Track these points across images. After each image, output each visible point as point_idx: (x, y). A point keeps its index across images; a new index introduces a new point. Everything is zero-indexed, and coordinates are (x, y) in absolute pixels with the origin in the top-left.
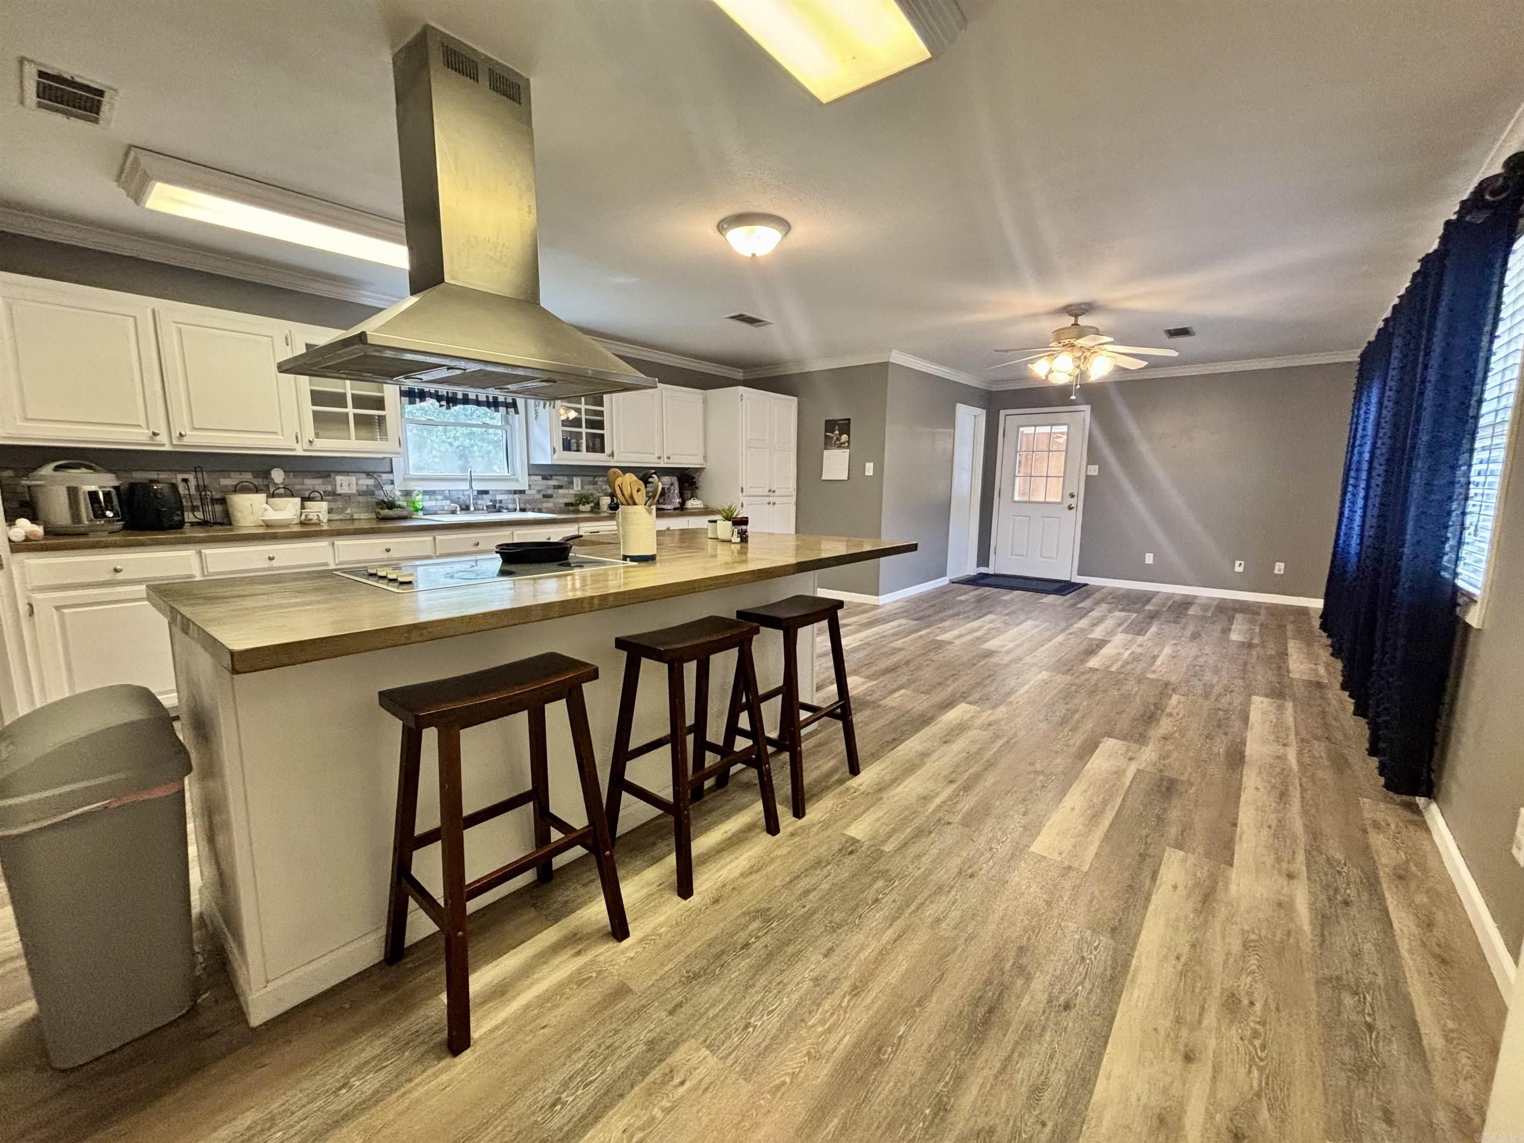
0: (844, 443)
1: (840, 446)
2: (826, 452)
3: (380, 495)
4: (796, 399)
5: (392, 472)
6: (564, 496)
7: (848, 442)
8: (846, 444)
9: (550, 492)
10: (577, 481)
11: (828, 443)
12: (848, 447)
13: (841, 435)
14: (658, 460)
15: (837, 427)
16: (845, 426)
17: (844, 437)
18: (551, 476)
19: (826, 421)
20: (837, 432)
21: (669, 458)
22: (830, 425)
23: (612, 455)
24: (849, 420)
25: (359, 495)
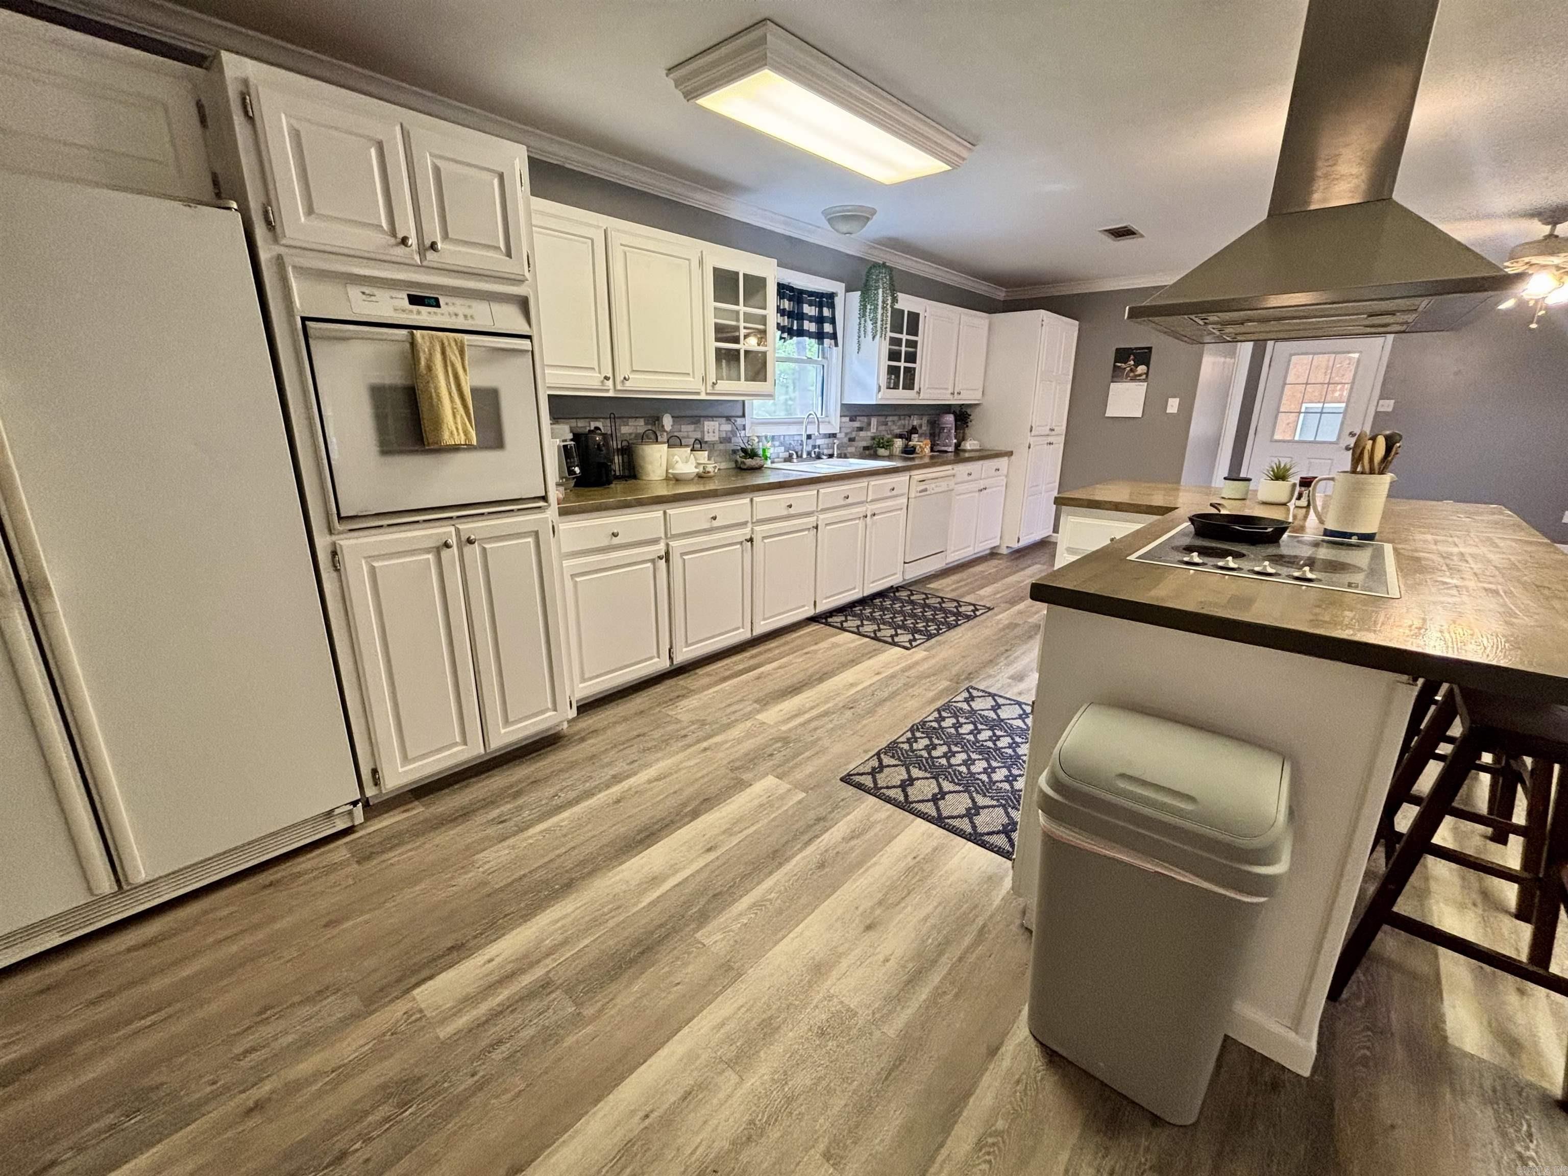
0: (1140, 375)
1: (1135, 379)
2: (1112, 385)
3: (739, 442)
4: (1077, 323)
5: (744, 416)
6: (863, 439)
7: (1147, 374)
8: (1144, 377)
9: (854, 435)
10: (874, 421)
11: (1117, 374)
12: (1144, 380)
13: (1136, 365)
14: (951, 397)
15: (1132, 357)
16: (1143, 356)
17: (1141, 369)
18: (856, 416)
19: (1117, 349)
20: (1132, 363)
21: (959, 393)
22: (1122, 355)
23: (919, 393)
24: (1150, 349)
25: (721, 443)
